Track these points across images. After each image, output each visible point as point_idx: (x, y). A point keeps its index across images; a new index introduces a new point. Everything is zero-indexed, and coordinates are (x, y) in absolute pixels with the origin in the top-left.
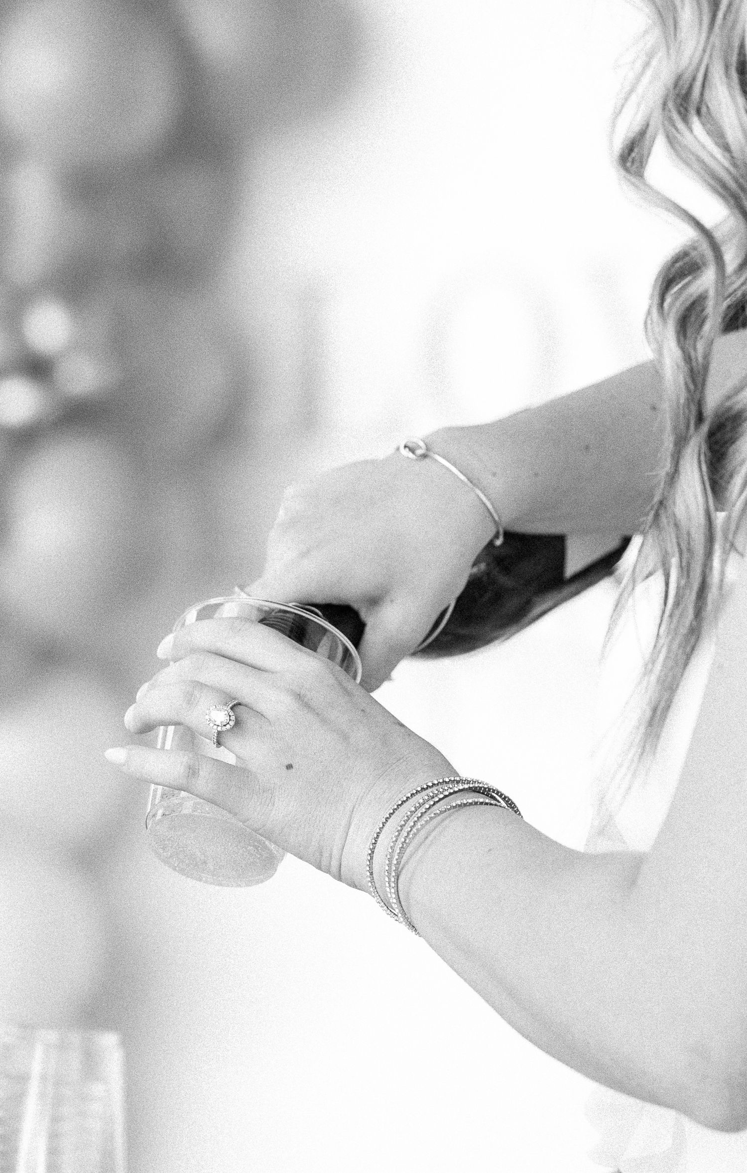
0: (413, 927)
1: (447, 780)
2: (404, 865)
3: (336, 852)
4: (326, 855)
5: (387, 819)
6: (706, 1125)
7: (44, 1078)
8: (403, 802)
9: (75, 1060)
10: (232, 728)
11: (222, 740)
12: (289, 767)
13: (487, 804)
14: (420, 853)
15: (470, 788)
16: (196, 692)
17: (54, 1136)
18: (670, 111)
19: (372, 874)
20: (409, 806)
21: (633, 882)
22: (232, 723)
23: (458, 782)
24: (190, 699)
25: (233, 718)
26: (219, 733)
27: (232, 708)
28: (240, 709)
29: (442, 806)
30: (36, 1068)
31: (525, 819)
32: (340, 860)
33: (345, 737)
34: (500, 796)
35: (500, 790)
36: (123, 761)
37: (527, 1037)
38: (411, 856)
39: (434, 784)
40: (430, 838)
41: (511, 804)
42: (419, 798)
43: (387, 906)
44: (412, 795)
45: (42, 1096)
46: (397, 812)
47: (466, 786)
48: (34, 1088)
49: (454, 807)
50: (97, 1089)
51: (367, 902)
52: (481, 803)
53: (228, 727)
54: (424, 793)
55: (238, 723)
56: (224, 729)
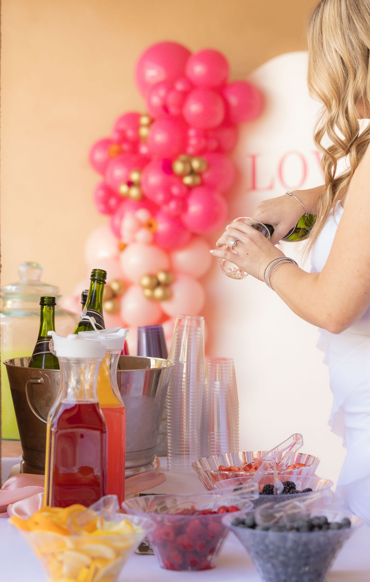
0: (273, 289)
1: (282, 257)
2: (271, 276)
3: (257, 273)
4: (255, 274)
5: (268, 265)
6: (331, 332)
7: (187, 326)
8: (272, 262)
9: (194, 322)
10: (236, 245)
11: (234, 248)
12: (248, 254)
13: (290, 263)
14: (274, 273)
15: (287, 259)
16: (228, 238)
17: (189, 339)
18: (329, 126)
19: (265, 277)
20: (273, 262)
21: (317, 279)
22: (235, 244)
23: (284, 258)
24: (227, 239)
25: (235, 243)
26: (233, 246)
27: (236, 241)
28: (238, 242)
29: (280, 263)
30: (186, 324)
31: (299, 267)
32: (258, 275)
33: (260, 248)
34: (293, 261)
35: (293, 260)
36: (212, 253)
37: (295, 313)
38: (273, 274)
39: (279, 258)
40: (277, 270)
41: (296, 263)
42: (275, 261)
43: (268, 284)
44: (274, 260)
45: (187, 330)
46: (270, 264)
47: (286, 259)
48: (185, 328)
49: (283, 263)
50: (199, 329)
51: (264, 283)
52: (289, 263)
53: (234, 245)
54: (277, 260)
55: (236, 244)
56: (233, 245)
